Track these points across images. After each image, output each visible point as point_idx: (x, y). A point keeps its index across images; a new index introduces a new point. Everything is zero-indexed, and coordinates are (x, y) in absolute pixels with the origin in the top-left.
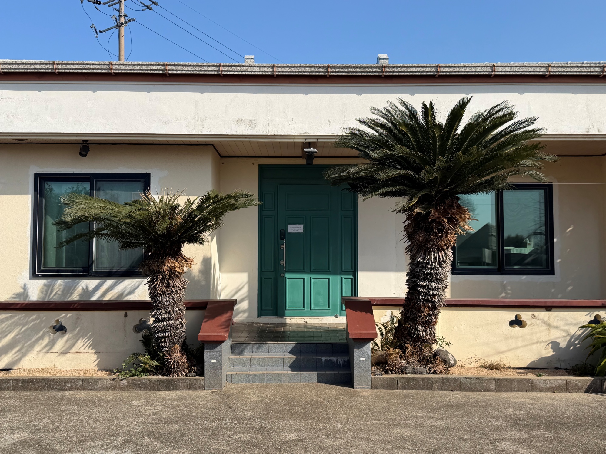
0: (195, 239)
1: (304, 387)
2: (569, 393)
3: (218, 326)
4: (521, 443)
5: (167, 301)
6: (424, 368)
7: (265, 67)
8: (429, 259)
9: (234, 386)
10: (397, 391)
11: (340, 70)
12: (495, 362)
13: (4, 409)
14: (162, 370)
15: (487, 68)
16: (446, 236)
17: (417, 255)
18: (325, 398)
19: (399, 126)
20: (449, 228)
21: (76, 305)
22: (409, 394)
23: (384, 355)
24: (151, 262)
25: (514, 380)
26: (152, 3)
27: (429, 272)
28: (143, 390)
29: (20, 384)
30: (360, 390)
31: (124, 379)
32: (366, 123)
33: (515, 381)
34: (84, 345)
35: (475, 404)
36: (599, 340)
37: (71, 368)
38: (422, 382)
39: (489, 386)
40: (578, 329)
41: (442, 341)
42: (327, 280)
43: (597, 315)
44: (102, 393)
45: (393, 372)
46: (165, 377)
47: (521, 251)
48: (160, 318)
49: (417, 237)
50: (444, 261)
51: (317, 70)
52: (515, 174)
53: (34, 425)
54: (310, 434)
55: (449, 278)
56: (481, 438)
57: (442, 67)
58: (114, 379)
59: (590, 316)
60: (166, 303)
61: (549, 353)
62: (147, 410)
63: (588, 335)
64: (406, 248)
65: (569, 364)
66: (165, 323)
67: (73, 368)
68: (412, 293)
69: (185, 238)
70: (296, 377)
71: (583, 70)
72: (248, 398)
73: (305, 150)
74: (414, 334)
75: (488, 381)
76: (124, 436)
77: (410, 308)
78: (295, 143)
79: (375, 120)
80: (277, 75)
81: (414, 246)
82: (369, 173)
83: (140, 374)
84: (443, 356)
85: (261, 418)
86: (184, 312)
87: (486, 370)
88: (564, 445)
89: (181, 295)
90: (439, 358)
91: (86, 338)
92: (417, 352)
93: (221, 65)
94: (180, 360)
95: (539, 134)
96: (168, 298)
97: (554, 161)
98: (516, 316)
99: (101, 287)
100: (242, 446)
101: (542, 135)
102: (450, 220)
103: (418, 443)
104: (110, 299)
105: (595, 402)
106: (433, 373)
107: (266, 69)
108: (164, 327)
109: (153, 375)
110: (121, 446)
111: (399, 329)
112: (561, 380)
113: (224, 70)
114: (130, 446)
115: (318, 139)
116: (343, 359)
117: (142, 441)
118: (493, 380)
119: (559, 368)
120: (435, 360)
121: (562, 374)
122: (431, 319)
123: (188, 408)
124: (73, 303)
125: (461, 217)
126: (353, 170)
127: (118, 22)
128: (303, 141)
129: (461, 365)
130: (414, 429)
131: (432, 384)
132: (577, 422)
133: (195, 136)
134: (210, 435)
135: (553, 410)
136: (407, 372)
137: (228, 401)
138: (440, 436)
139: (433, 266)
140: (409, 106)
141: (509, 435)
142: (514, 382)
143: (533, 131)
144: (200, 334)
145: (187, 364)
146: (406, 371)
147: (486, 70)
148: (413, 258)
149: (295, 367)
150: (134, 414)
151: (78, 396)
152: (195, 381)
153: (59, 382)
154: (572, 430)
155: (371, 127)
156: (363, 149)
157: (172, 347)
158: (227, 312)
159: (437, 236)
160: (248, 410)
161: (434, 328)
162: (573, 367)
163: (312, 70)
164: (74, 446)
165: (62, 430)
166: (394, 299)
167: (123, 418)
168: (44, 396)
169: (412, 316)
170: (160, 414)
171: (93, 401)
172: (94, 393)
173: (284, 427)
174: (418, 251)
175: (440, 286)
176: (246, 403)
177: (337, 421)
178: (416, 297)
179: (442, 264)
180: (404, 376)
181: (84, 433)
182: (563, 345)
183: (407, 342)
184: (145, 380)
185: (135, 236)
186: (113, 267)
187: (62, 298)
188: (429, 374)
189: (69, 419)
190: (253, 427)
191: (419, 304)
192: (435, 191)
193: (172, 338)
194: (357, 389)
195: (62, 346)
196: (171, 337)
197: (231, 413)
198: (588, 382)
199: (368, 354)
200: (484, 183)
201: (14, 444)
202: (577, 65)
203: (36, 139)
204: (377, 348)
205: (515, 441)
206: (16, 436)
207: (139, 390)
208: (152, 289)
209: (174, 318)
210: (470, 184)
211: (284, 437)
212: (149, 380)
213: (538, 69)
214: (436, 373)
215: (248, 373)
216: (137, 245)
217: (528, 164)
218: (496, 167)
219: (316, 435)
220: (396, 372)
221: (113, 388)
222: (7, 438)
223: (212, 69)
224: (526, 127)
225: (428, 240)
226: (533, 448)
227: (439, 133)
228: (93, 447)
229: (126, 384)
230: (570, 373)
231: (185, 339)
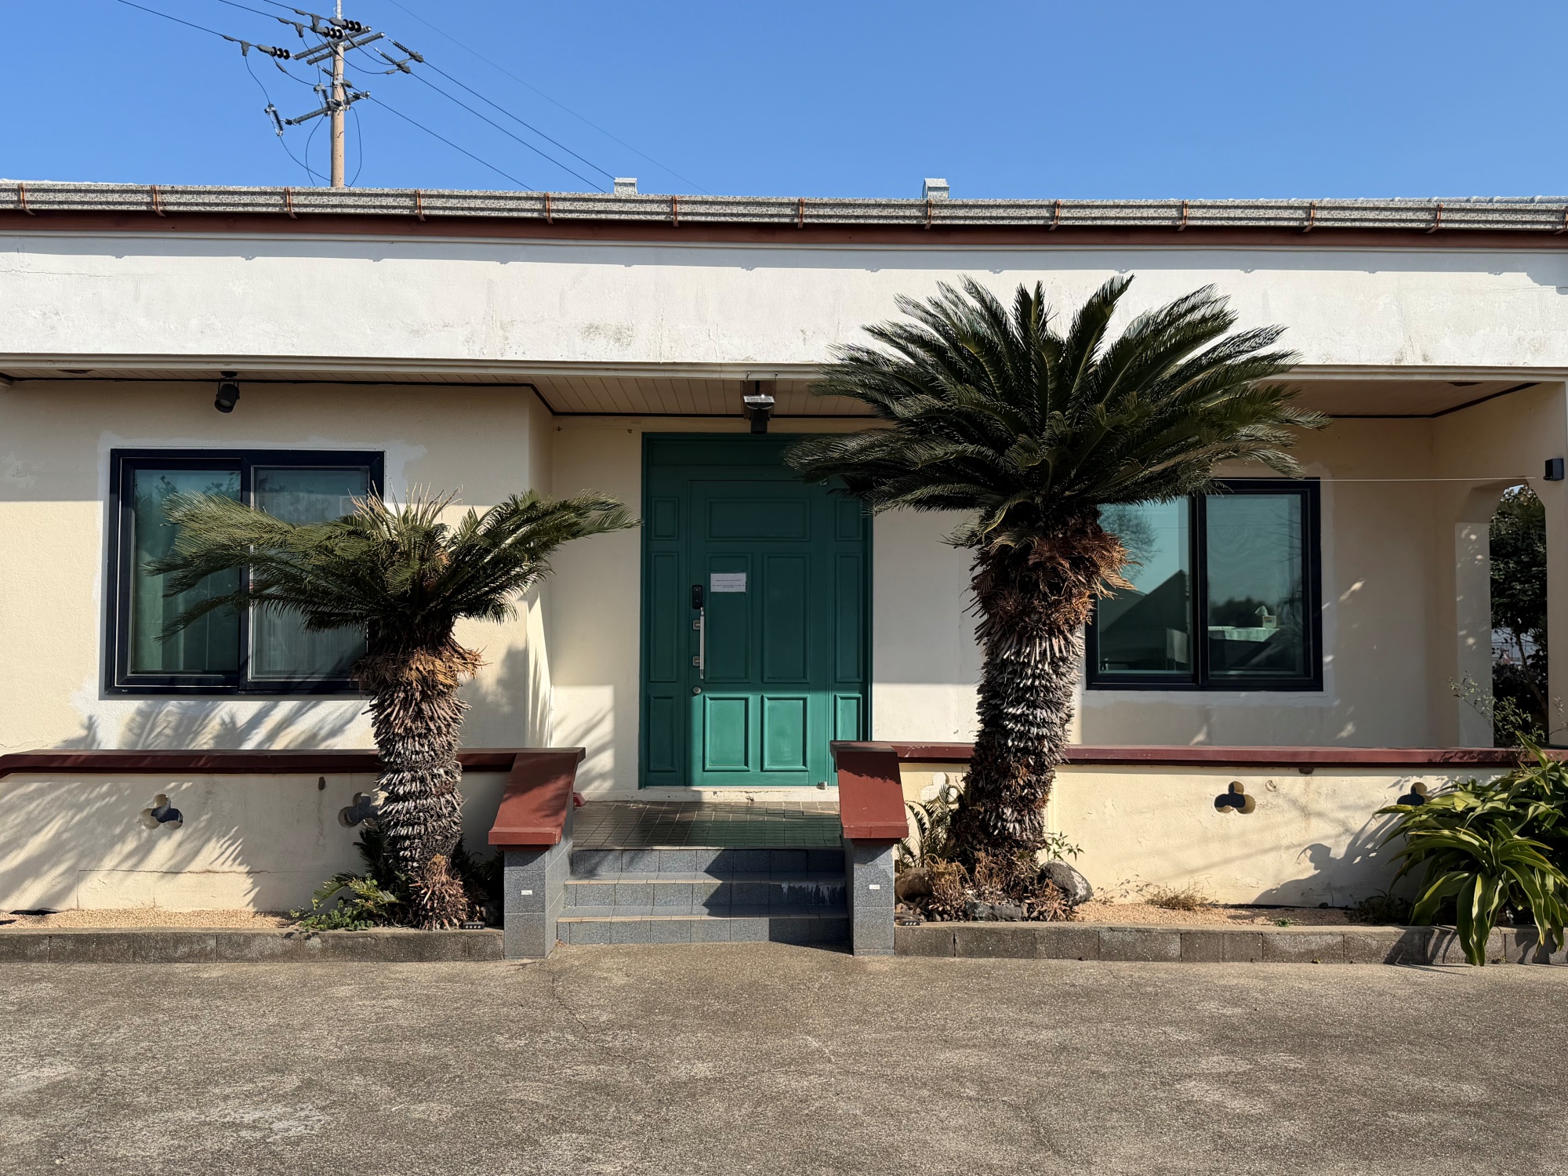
0: (484, 605)
1: (739, 951)
2: (1351, 965)
3: (537, 810)
4: (1233, 1083)
5: (417, 753)
6: (1016, 906)
7: (652, 201)
8: (1029, 654)
9: (574, 950)
10: (952, 960)
11: (828, 211)
12: (1183, 892)
13: (25, 1007)
14: (406, 913)
15: (1169, 210)
16: (1069, 600)
17: (1003, 646)
18: (784, 978)
19: (962, 342)
20: (1074, 582)
21: (202, 762)
22: (980, 967)
23: (924, 878)
24: (379, 659)
25: (1224, 934)
26: (409, 57)
27: (1029, 684)
28: (360, 961)
29: (70, 946)
30: (866, 959)
31: (314, 934)
32: (886, 335)
33: (1226, 936)
34: (223, 853)
35: (1130, 991)
36: (1419, 841)
37: (195, 909)
38: (1012, 939)
39: (1166, 947)
40: (1373, 816)
41: (1060, 843)
42: (802, 702)
43: (1416, 784)
44: (262, 967)
45: (946, 916)
46: (412, 931)
47: (1248, 637)
48: (401, 792)
49: (1002, 603)
50: (1064, 660)
51: (773, 210)
52: (1230, 457)
53: (91, 1045)
54: (743, 1065)
55: (1077, 697)
56: (1141, 1072)
57: (1064, 207)
58: (289, 935)
59: (1401, 789)
60: (414, 756)
61: (1305, 870)
62: (364, 1008)
63: (1396, 830)
64: (978, 629)
65: (1351, 896)
66: (412, 804)
67: (198, 909)
68: (990, 733)
69: (460, 605)
70: (720, 929)
71: (1390, 217)
72: (605, 978)
73: (747, 399)
74: (995, 827)
75: (1162, 937)
76: (303, 1072)
77: (985, 768)
78: (724, 381)
79: (908, 329)
80: (680, 222)
81: (994, 623)
82: (890, 453)
83: (353, 923)
84: (1060, 879)
85: (630, 1026)
86: (459, 778)
87: (1161, 910)
88: (1332, 1088)
89: (450, 738)
90: (1051, 884)
91: (226, 838)
92: (1000, 869)
93: (548, 198)
94: (447, 891)
95: (1285, 366)
96: (420, 744)
97: (1318, 428)
98: (1232, 787)
99: (266, 719)
100: (579, 1094)
101: (1292, 366)
102: (1078, 564)
103: (992, 1085)
104: (287, 746)
105: (1409, 987)
106: (1037, 919)
107: (654, 208)
108: (411, 814)
109: (384, 926)
110: (293, 1095)
111: (960, 816)
112: (1331, 934)
113: (555, 208)
114: (314, 1096)
115: (777, 373)
116: (830, 886)
117: (344, 1082)
118: (1175, 933)
119: (1330, 905)
120: (1042, 887)
121: (1336, 919)
122: (1033, 794)
123: (462, 1002)
124: (196, 757)
125: (1103, 557)
126: (853, 444)
127: (330, 100)
128: (742, 377)
129: (1103, 899)
130: (986, 1050)
131: (1034, 944)
132: (1364, 1034)
133: (489, 364)
134: (506, 1068)
135: (1311, 1005)
136: (977, 916)
137: (557, 986)
138: (1046, 1067)
139: (1038, 671)
140: (985, 296)
141: (1204, 1064)
142: (1223, 938)
143: (1273, 357)
144: (495, 829)
145: (464, 900)
146: (974, 913)
147: (1166, 215)
148: (993, 651)
149: (720, 904)
150: (332, 1018)
151: (206, 976)
152: (481, 939)
153: (162, 941)
154: (1353, 1051)
155: (898, 343)
156: (878, 396)
157: (429, 860)
158: (558, 778)
159: (1047, 601)
160: (602, 1008)
161: (1039, 814)
162: (1360, 903)
163: (764, 210)
164: (181, 1096)
165: (158, 1056)
166: (951, 746)
167: (305, 1027)
168: (124, 976)
169: (990, 787)
170: (394, 1018)
171: (238, 988)
172: (245, 967)
173: (683, 1047)
174: (1004, 637)
175: (1054, 717)
176: (599, 992)
177: (808, 1033)
178: (999, 743)
179: (1059, 666)
180: (971, 924)
181: (210, 1063)
182: (1339, 851)
183: (978, 847)
184: (365, 936)
185: (340, 599)
186: (294, 672)
187: (175, 744)
188: (1027, 920)
189: (178, 1030)
190: (610, 1049)
191: (1006, 758)
192: (1042, 496)
193: (428, 839)
194: (859, 957)
195: (169, 856)
196: (425, 837)
197: (561, 1016)
198: (1394, 938)
199: (886, 876)
200: (1156, 479)
201: (39, 1091)
202: (1377, 204)
203: (113, 370)
204: (911, 860)
205: (1220, 1078)
206: (47, 1072)
207: (350, 960)
208: (381, 722)
209: (434, 792)
210: (1125, 481)
211: (681, 1072)
212: (375, 937)
213: (1286, 214)
214: (1044, 917)
215: (609, 920)
216: (345, 619)
217: (1260, 434)
218: (1185, 440)
219: (756, 1067)
220: (951, 917)
221: (289, 956)
222: (23, 1077)
223: (527, 205)
224: (1254, 349)
225: (1028, 610)
226: (1259, 1096)
227: (1053, 363)
228: (226, 1098)
229: (320, 946)
230: (1354, 918)
231: (460, 842)
